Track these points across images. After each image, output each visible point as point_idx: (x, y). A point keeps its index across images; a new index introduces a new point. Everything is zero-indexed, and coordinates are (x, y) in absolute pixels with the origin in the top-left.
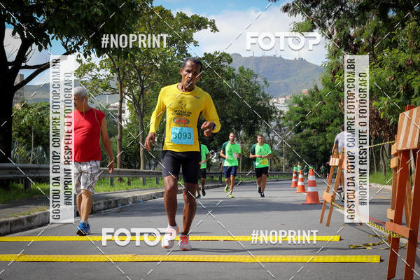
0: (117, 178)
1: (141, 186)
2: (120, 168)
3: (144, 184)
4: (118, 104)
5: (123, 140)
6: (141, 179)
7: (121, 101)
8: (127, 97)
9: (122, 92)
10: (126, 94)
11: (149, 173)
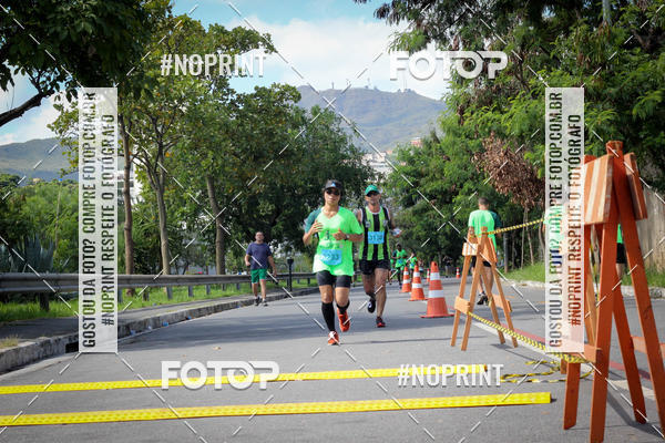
0: (127, 290)
1: (165, 301)
2: (131, 273)
3: (169, 297)
4: (123, 172)
5: (133, 229)
6: (165, 289)
7: (128, 168)
8: (136, 160)
9: (128, 154)
10: (135, 156)
11: (176, 280)
